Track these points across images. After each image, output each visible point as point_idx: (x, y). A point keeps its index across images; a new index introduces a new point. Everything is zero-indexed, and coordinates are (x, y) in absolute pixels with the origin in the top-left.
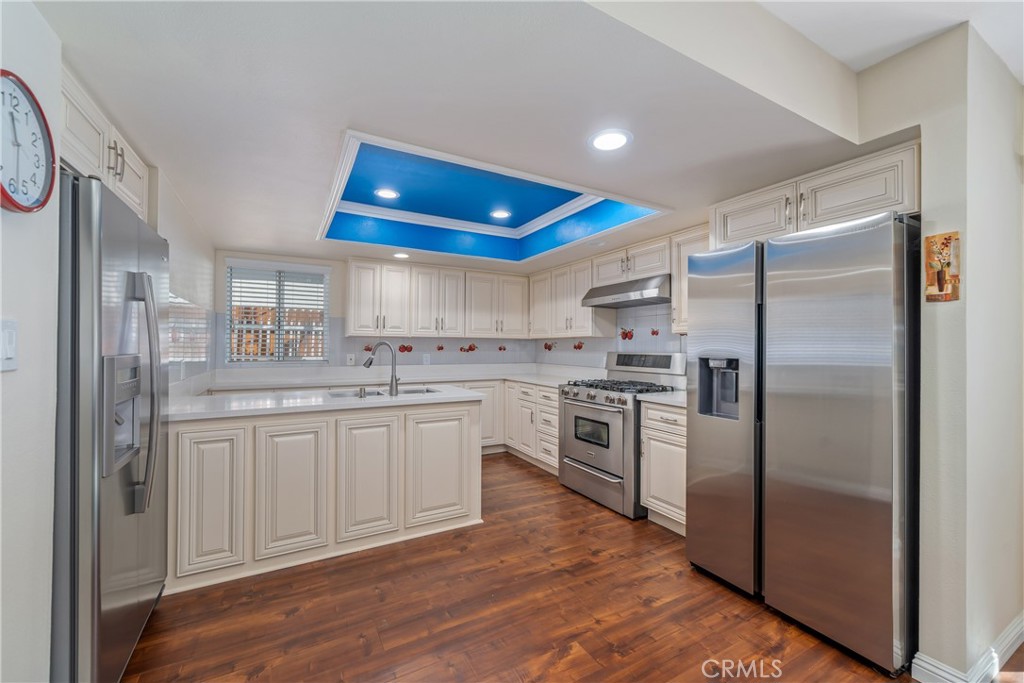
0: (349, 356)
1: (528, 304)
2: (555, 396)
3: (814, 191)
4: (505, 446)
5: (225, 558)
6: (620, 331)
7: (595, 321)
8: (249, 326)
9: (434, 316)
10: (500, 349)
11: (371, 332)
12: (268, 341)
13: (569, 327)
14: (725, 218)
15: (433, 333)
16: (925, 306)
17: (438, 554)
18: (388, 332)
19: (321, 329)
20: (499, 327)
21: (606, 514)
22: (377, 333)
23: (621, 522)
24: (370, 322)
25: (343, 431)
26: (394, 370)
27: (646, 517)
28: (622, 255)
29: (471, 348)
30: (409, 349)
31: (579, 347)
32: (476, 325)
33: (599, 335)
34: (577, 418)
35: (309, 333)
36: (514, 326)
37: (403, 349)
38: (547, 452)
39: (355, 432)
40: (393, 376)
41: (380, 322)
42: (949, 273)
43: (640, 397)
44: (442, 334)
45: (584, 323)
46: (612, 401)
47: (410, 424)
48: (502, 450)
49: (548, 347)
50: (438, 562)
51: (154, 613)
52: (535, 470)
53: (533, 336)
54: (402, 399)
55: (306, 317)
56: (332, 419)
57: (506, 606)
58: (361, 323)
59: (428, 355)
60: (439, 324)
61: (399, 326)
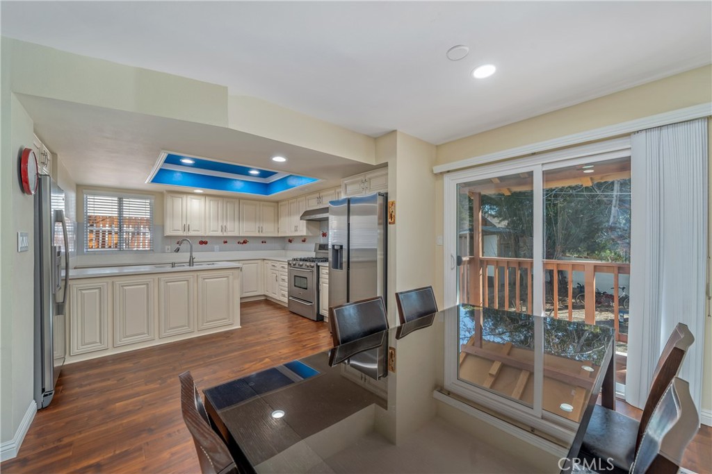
0: (167, 247)
1: (277, 217)
2: (286, 266)
3: (370, 179)
4: (264, 295)
5: (98, 346)
6: (321, 233)
7: (307, 228)
8: (91, 228)
9: (220, 224)
10: (263, 242)
11: (181, 233)
12: (107, 239)
13: (296, 230)
14: (346, 185)
15: (219, 234)
16: (389, 225)
17: (213, 340)
18: (192, 233)
20: (261, 230)
21: (305, 320)
22: (184, 234)
23: (311, 323)
24: (180, 228)
25: (162, 283)
26: (191, 254)
27: (323, 320)
28: (317, 195)
29: (245, 242)
30: (206, 243)
31: (304, 241)
32: (247, 229)
33: (310, 234)
34: (295, 276)
35: (138, 234)
36: (269, 230)
37: (202, 243)
38: (283, 295)
39: (169, 284)
40: (191, 256)
41: (186, 227)
42: (393, 214)
43: (319, 264)
44: (225, 234)
45: (302, 229)
46: (308, 266)
47: (200, 280)
48: (263, 298)
49: (290, 241)
50: (213, 342)
51: (61, 371)
52: (278, 306)
53: (280, 235)
54: (195, 267)
55: (136, 222)
56: (156, 277)
57: (241, 352)
58: (173, 228)
59: (218, 246)
60: (224, 229)
61: (198, 230)
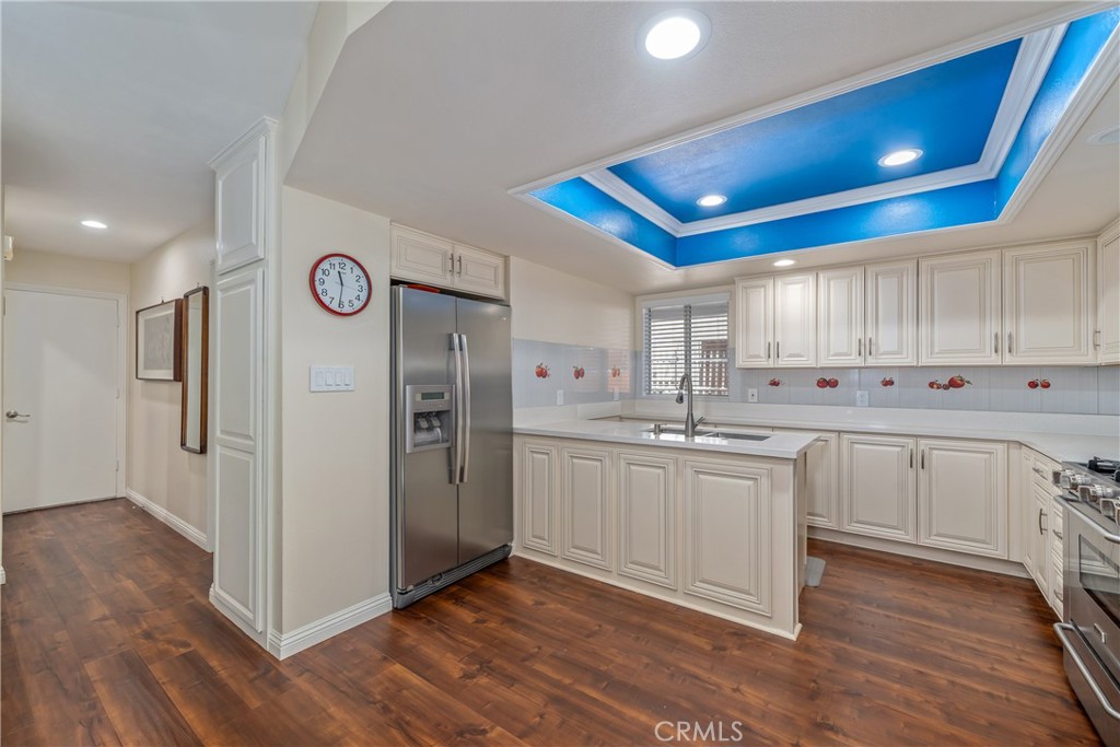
0: (750, 391)
5: (546, 546)
15: (855, 361)
19: (726, 360)
22: (771, 364)
24: (763, 353)
25: (621, 464)
29: (956, 384)
30: (834, 384)
32: (896, 346)
37: (823, 383)
39: (632, 468)
41: (774, 350)
44: (877, 362)
47: (689, 472)
53: (1106, 359)
58: (752, 352)
60: (866, 347)
61: (801, 351)
